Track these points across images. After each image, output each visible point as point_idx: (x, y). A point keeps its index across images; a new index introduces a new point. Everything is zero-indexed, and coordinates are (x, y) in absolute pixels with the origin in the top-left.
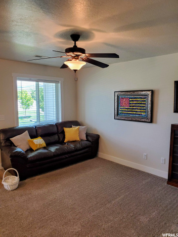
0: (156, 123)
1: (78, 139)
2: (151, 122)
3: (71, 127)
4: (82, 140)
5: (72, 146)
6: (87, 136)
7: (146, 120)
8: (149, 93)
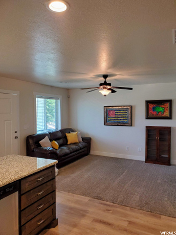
0: (134, 126)
1: (78, 141)
2: (131, 126)
3: (70, 133)
4: (80, 142)
5: (74, 147)
6: (82, 139)
7: (127, 125)
8: (129, 107)
